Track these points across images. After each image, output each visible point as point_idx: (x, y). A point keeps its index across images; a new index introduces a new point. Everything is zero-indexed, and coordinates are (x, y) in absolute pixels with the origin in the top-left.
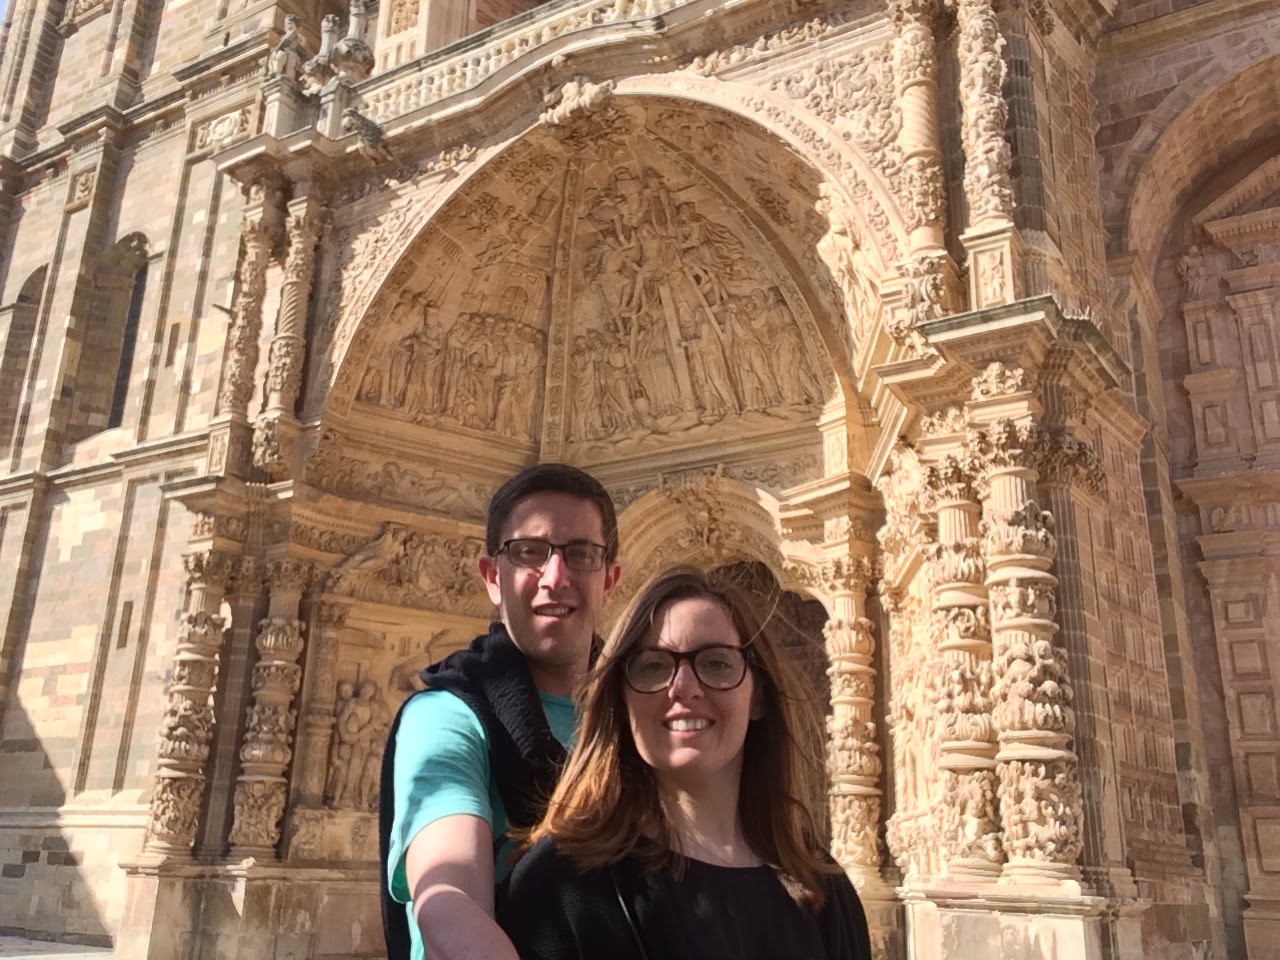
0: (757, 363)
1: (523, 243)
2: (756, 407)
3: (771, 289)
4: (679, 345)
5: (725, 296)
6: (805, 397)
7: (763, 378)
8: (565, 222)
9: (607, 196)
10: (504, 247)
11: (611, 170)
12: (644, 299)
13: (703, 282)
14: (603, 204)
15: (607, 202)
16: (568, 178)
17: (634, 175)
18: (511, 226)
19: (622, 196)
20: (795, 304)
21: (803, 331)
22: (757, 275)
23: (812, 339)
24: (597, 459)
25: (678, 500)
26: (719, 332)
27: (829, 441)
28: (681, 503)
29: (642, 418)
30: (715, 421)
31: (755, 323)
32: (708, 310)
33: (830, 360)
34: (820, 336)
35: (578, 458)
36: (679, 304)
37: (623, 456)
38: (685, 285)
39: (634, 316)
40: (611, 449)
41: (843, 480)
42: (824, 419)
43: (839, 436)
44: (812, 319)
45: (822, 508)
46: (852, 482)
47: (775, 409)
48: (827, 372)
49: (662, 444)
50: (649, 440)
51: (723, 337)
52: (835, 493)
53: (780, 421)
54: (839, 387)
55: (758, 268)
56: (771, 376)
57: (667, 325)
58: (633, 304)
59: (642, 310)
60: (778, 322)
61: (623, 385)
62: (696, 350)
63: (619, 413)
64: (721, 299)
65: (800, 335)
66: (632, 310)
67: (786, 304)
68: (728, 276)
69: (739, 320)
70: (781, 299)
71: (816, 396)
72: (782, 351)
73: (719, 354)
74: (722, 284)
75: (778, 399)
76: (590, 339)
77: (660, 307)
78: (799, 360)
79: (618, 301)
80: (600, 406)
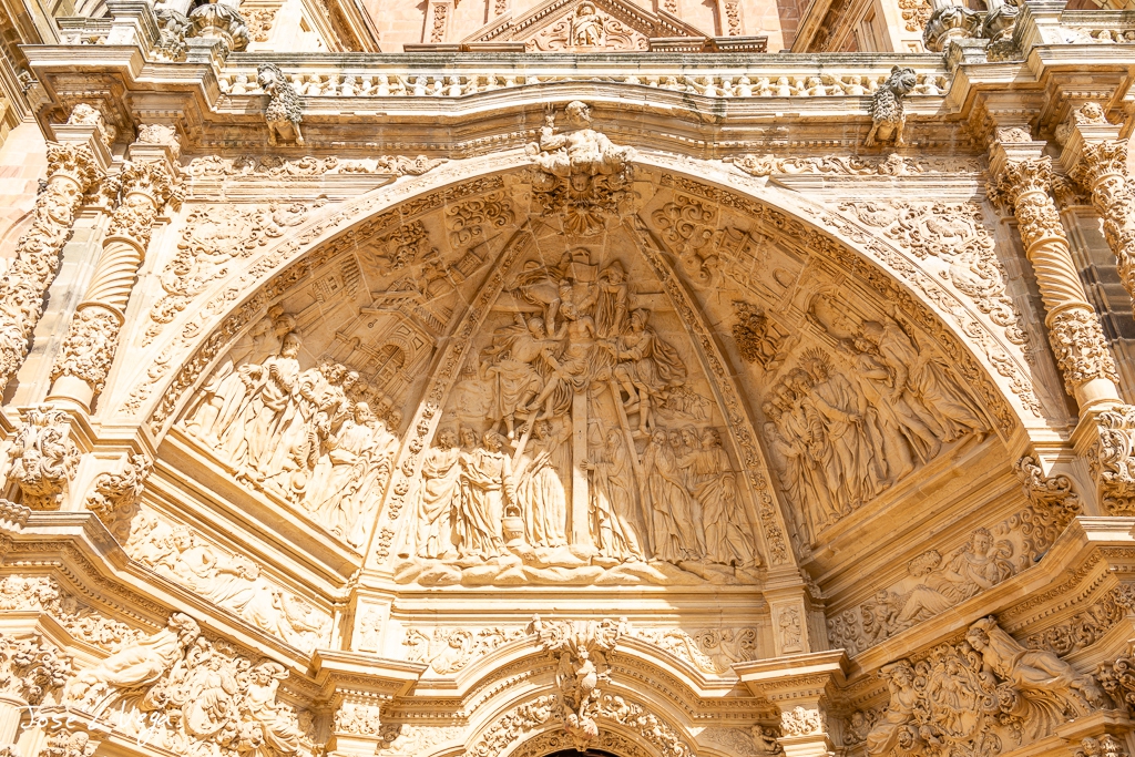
0: (678, 506)
1: (429, 296)
2: (669, 557)
3: (707, 428)
4: (583, 467)
5: (652, 424)
6: (733, 557)
7: (683, 524)
8: (487, 289)
9: (552, 274)
10: (408, 293)
11: (568, 247)
12: (550, 402)
13: (631, 401)
14: (543, 283)
15: (550, 281)
16: (517, 240)
17: (594, 262)
18: (425, 271)
19: (571, 280)
20: (744, 450)
21: (747, 482)
22: (694, 409)
23: (757, 493)
24: (434, 585)
25: (557, 655)
26: (636, 462)
27: (775, 612)
28: (559, 658)
29: (513, 543)
30: (613, 564)
31: (680, 462)
32: (628, 434)
33: (779, 521)
34: (771, 491)
35: (409, 579)
36: (591, 420)
37: (474, 587)
38: (605, 400)
39: (531, 420)
40: (458, 574)
41: (832, 660)
42: (770, 586)
43: (792, 607)
44: (763, 470)
45: (783, 691)
46: (841, 665)
47: (694, 564)
48: (774, 534)
49: (534, 580)
50: (517, 572)
51: (640, 469)
52: (811, 674)
53: (697, 580)
54: (789, 552)
55: (697, 402)
56: (692, 527)
57: (569, 440)
58: (535, 406)
59: (545, 416)
60: (712, 466)
61: (495, 498)
62: (604, 477)
63: (479, 531)
64: (647, 425)
65: (736, 485)
66: (530, 412)
67: (723, 449)
68: (662, 402)
69: (665, 454)
70: (719, 442)
71: (747, 559)
72: (712, 500)
73: (630, 487)
74: (651, 408)
75: (698, 552)
76: (461, 434)
77: (567, 417)
78: (730, 513)
79: (516, 397)
80: (453, 518)
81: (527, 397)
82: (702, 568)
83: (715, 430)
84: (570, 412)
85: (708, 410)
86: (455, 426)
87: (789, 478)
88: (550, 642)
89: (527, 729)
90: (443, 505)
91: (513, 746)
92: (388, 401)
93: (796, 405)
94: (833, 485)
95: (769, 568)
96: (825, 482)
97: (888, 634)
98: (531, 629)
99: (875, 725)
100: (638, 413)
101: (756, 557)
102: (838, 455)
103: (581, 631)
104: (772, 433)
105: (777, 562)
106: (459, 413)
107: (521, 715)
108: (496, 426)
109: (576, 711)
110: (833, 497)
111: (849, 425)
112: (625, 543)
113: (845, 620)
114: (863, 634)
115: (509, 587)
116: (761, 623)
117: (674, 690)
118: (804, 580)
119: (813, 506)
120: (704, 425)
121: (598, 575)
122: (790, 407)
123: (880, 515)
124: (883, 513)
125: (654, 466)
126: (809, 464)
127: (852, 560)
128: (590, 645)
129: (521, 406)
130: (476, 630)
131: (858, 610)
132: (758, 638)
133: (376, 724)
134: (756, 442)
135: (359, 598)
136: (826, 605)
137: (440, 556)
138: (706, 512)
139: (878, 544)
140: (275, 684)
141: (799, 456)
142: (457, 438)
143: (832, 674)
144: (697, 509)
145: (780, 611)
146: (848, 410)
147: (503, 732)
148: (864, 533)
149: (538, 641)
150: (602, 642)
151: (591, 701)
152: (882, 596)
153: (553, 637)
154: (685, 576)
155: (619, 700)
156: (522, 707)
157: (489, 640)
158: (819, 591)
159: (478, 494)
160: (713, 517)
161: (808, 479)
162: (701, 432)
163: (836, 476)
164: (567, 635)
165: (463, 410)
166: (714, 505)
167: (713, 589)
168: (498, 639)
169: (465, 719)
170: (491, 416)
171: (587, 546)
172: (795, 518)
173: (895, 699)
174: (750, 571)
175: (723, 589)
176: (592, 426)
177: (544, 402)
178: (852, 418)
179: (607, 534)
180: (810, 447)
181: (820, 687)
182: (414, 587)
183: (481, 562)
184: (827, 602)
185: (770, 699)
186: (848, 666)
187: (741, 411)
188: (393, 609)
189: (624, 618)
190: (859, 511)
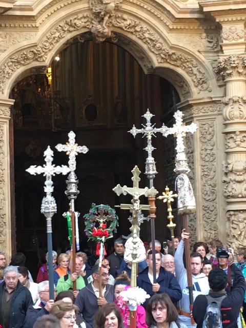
45: (225, 16)
89: (70, 31)
109: (101, 24)
156: (68, 20)
169: (37, 27)
185: (217, 21)
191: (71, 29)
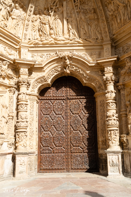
0: (86, 27)
2: (84, 38)
3: (92, 9)
4: (66, 19)
5: (80, 8)
6: (97, 38)
7: (87, 31)
12: (58, 3)
13: (76, 2)
20: (100, 14)
21: (100, 21)
22: (90, 4)
23: (103, 23)
24: (36, 45)
25: (61, 58)
26: (77, 17)
27: (105, 49)
28: (62, 59)
29: (51, 36)
30: (72, 40)
31: (86, 17)
32: (75, 11)
33: (107, 29)
34: (105, 23)
35: (31, 44)
36: (67, 7)
37: (44, 45)
38: (70, 3)
39: (54, 8)
40: (41, 43)
41: (115, 58)
42: (104, 43)
43: (108, 48)
44: (104, 18)
45: (105, 64)
46: (117, 59)
47: (89, 39)
48: (105, 32)
49: (56, 44)
50: (53, 42)
51: (78, 19)
52: (111, 61)
53: (89, 42)
54: (108, 36)
55: (91, 2)
56: (89, 31)
57: (63, 12)
58: (55, 4)
59: (57, 7)
60: (93, 18)
61: (47, 26)
62: (70, 21)
63: (45, 33)
64: (79, 8)
65: (98, 22)
66: (54, 6)
67: (96, 13)
68: (83, 3)
69: (83, 15)
70: (95, 12)
71: (100, 38)
72: (93, 25)
73: (76, 23)
74: (80, 4)
75: (90, 37)
76: (39, 12)
77: (62, 7)
78: (97, 28)
79: (51, 2)
80: (39, 31)
81: (53, 2)
82: (90, 40)
83: (94, 9)
84: (63, 6)
85: (93, 4)
86: (38, 9)
87: (110, 20)
88: (60, 56)
89: (56, 72)
90: (37, 28)
91: (54, 76)
92: (22, 4)
93: (112, 2)
94: (119, 21)
95: (104, 40)
96: (117, 20)
97: (127, 52)
98: (56, 53)
99: (123, 70)
100: (77, 6)
101: (102, 37)
102: (120, 14)
103: (66, 54)
104: (106, 9)
105: (106, 38)
106: (38, 6)
107: (55, 70)
108: (47, 9)
109: (66, 69)
110: (118, 24)
111: (123, 7)
112: (75, 35)
113: (119, 50)
114: (122, 52)
115: (51, 45)
116: (102, 51)
117: (84, 64)
118: (111, 42)
119: (114, 26)
120: (92, 8)
121: (69, 42)
122: (111, 3)
123: (128, 27)
124: (129, 27)
125: (81, 18)
126: (114, 16)
127: (121, 37)
128: (68, 56)
129: (52, 4)
130: (45, 54)
131: (121, 48)
132: (101, 54)
133: (28, 72)
134: (103, 12)
135: (21, 48)
136: (115, 47)
137: (37, 39)
138: (92, 28)
139: (127, 34)
140: (7, 65)
141: (112, 15)
142: (38, 13)
143: (115, 60)
144: (90, 27)
145: (106, 48)
146: (123, 3)
147: (52, 73)
148: (124, 31)
149: (58, 56)
150: (70, 56)
151: (68, 67)
152: (126, 45)
153: (61, 55)
154: (87, 42)
155: (74, 67)
156: (55, 68)
157: (48, 56)
158: (114, 44)
159: (44, 25)
160: (93, 29)
161: (114, 20)
162: (91, 10)
163: (119, 19)
164: (63, 54)
165: (39, 6)
166: (93, 26)
167: (92, 44)
168: (50, 56)
169: (44, 71)
170: (45, 7)
171: (67, 36)
172: (110, 29)
173: (127, 65)
174: (100, 40)
175: (94, 44)
176: (68, 9)
177: (57, 3)
178: (124, 5)
179: (71, 33)
180: (115, 12)
181: (112, 63)
182: (32, 45)
183: (45, 40)
184: (115, 46)
185: (103, 65)
186: (118, 59)
187: (100, 4)
188: (29, 50)
189: (75, 51)
190: (124, 27)
191: (57, 71)
